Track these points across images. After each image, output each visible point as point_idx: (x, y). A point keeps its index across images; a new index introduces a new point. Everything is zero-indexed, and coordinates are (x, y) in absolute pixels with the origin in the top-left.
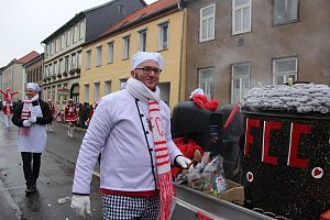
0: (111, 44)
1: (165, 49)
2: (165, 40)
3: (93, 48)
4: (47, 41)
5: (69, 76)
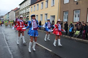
0: (38, 5)
1: (53, 6)
4: (20, 5)
5: (26, 14)
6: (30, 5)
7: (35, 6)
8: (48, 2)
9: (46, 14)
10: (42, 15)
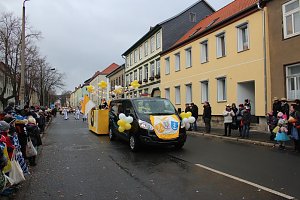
0: (189, 50)
4: (126, 54)
5: (149, 82)
7: (178, 55)
8: (223, 38)
9: (223, 80)
10: (206, 83)
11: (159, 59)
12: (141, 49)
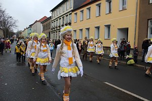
1: (124, 9)
2: (123, 5)
3: (78, 12)
6: (72, 11)
7: (82, 11)
9: (108, 27)
10: (98, 28)
11: (71, 14)
12: (61, 8)
